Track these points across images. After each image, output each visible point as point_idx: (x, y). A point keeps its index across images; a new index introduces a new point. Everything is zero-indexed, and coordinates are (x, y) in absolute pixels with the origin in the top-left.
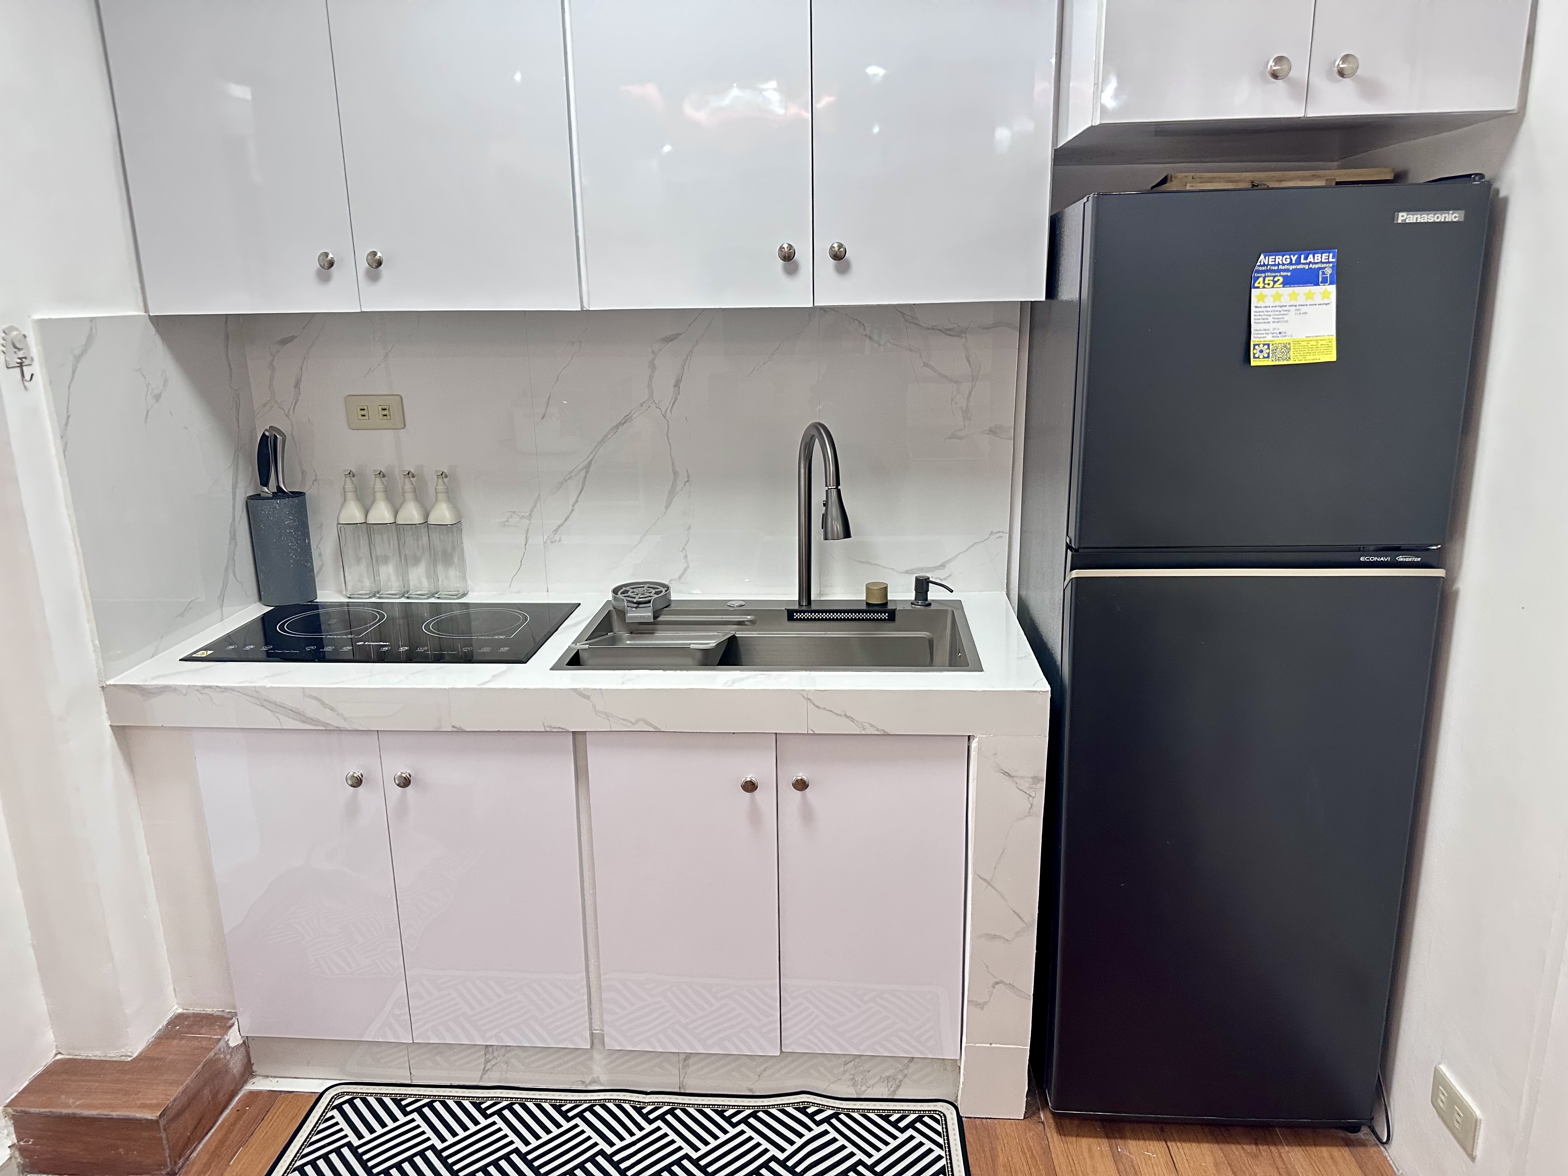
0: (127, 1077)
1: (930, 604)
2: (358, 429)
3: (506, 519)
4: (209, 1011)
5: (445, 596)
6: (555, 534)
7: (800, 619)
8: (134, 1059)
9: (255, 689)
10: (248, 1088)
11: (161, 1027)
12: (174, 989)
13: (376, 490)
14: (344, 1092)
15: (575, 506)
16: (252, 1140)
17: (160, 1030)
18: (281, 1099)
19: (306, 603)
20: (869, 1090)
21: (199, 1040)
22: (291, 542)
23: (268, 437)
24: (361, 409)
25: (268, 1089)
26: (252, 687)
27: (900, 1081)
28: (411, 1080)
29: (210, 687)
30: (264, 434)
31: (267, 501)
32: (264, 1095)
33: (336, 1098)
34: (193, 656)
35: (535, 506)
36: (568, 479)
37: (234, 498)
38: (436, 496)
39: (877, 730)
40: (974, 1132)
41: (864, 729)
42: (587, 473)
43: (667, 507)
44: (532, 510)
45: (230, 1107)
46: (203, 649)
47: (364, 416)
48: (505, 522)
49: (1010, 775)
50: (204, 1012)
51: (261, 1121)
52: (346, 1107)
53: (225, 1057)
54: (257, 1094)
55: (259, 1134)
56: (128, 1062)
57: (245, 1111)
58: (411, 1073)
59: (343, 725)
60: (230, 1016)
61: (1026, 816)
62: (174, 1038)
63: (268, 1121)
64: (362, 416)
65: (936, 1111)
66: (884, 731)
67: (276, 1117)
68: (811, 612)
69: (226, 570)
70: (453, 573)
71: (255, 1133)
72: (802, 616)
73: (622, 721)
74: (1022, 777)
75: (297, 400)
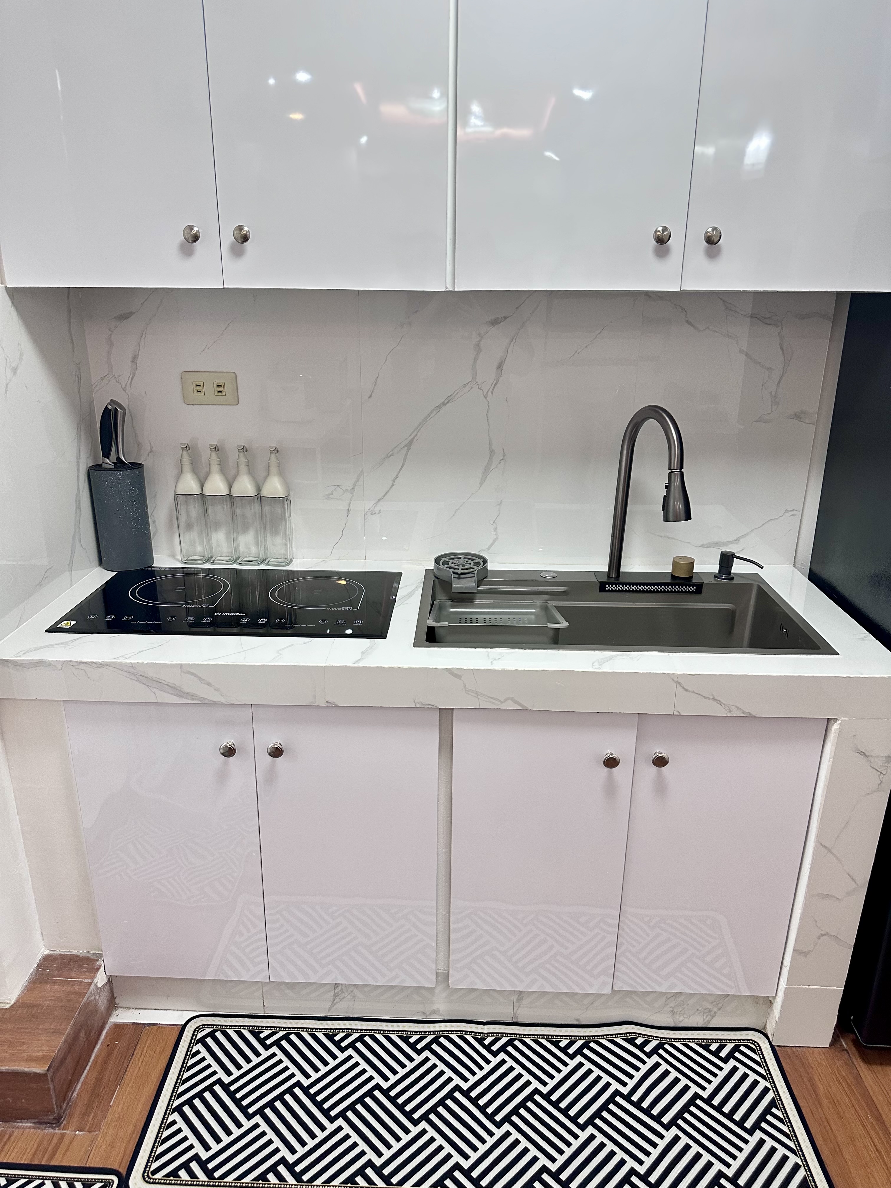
0: (9, 1026)
1: (732, 579)
2: (193, 405)
3: (330, 492)
4: (75, 952)
5: (273, 563)
6: (375, 507)
7: (612, 591)
8: (12, 1005)
9: (131, 666)
10: (113, 1021)
11: (32, 971)
12: (42, 933)
13: (212, 463)
14: (205, 1025)
15: (395, 481)
16: (127, 1077)
17: (31, 974)
18: (146, 1032)
19: (146, 569)
20: (686, 1020)
21: (71, 984)
22: (133, 511)
23: (111, 410)
24: (197, 385)
25: (133, 1022)
26: (128, 663)
27: (715, 1013)
28: (264, 1011)
29: (86, 663)
30: (106, 407)
31: (110, 472)
32: (129, 1028)
33: (198, 1031)
34: (58, 626)
35: (358, 481)
36: (390, 456)
37: (78, 469)
38: (269, 469)
39: (743, 713)
40: (788, 1061)
41: (730, 712)
42: (408, 450)
43: (481, 484)
44: (355, 485)
45: (100, 1042)
46: (65, 619)
47: (200, 391)
48: (329, 494)
49: (865, 755)
50: (71, 953)
51: (132, 1056)
52: (209, 1040)
53: (95, 998)
54: (123, 1028)
55: (133, 1071)
56: (6, 1009)
57: (114, 1044)
58: (264, 1006)
59: (218, 698)
60: (95, 958)
61: (875, 791)
62: (46, 982)
63: (138, 1056)
64: (198, 391)
65: (750, 1040)
66: (750, 714)
67: (145, 1052)
68: (620, 584)
69: (74, 537)
70: (279, 540)
71: (128, 1070)
72: (614, 587)
73: (491, 700)
74: (877, 757)
75: (134, 375)
